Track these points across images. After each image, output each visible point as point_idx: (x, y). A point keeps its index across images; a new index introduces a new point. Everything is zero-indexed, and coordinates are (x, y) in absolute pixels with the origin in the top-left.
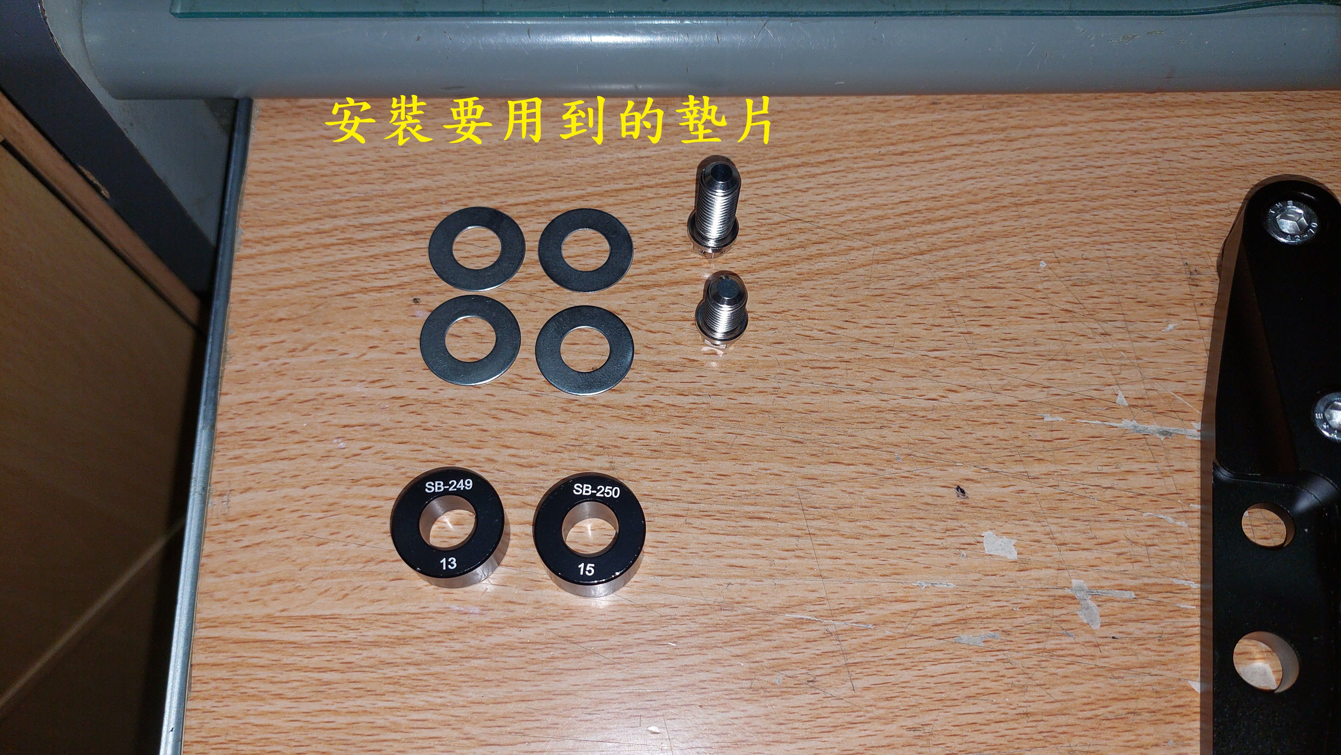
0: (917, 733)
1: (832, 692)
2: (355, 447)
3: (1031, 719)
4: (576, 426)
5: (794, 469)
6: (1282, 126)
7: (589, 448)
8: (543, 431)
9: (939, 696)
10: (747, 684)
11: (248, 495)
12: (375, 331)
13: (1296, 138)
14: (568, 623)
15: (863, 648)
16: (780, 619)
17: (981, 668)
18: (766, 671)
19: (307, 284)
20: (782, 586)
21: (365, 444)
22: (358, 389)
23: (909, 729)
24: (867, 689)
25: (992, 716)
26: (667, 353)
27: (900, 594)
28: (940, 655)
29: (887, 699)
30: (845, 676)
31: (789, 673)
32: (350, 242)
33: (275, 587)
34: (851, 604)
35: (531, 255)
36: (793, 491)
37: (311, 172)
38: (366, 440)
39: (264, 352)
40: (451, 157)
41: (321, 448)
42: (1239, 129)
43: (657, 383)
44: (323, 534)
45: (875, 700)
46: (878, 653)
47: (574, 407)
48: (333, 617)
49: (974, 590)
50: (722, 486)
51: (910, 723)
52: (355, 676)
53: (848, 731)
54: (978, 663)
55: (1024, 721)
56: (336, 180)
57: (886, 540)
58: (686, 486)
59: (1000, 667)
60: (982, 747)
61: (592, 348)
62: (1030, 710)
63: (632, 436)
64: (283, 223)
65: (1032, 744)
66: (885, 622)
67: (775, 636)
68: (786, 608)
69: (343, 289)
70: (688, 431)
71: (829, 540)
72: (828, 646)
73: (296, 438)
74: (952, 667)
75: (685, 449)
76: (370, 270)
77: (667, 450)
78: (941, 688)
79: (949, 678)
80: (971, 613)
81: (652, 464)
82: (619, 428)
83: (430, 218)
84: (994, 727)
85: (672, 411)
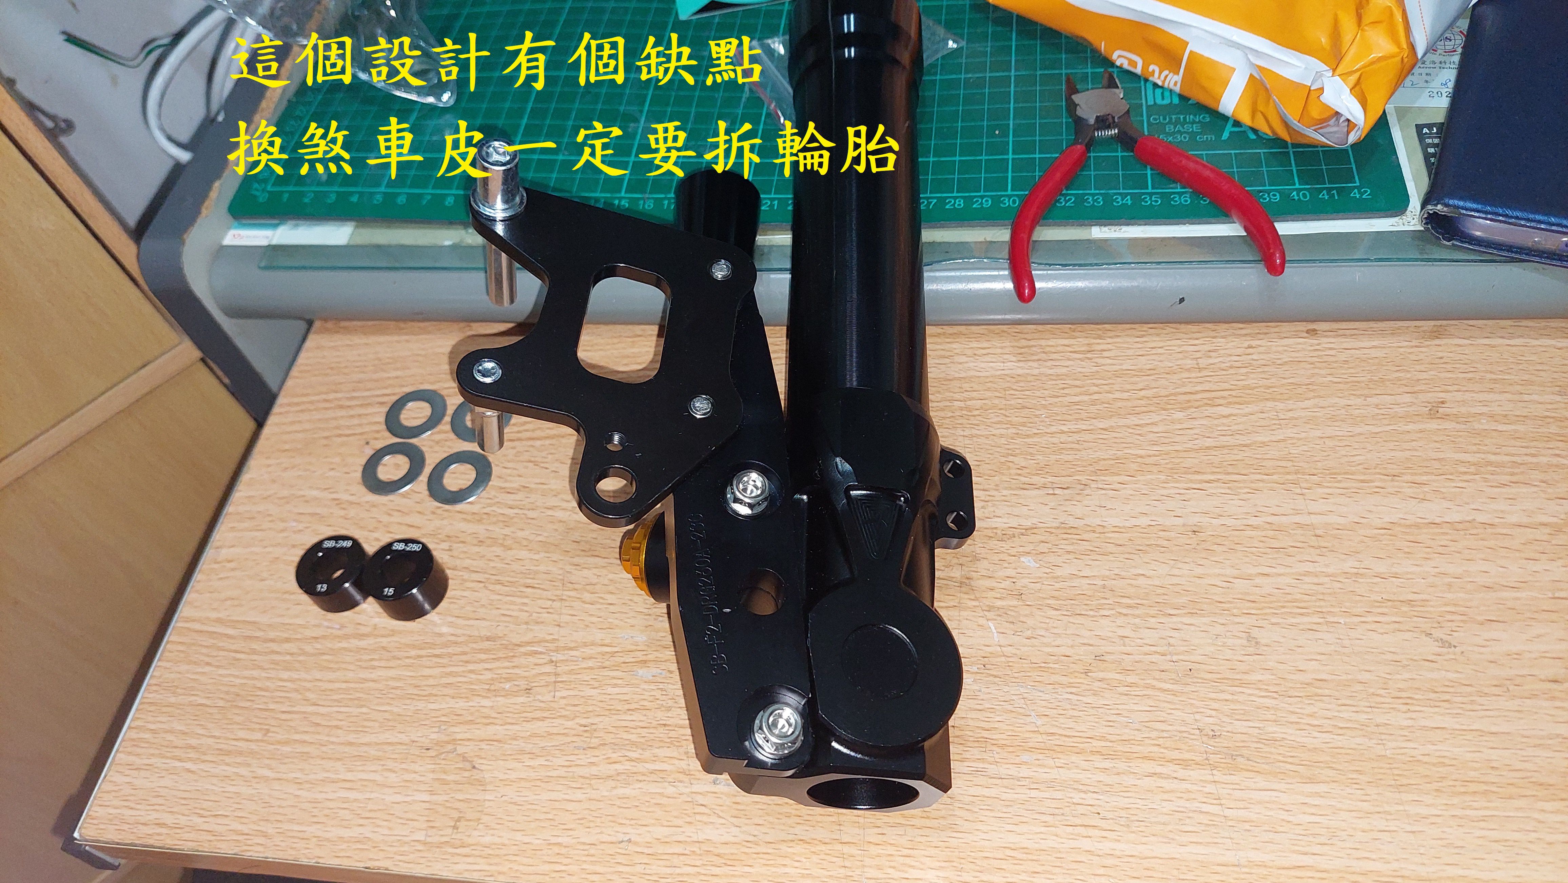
0: (586, 728)
1: (540, 697)
2: (301, 526)
3: (667, 728)
4: (437, 523)
5: (567, 558)
6: (1007, 351)
7: (440, 536)
8: (415, 524)
9: (609, 707)
10: (487, 687)
11: (232, 549)
12: (337, 460)
13: (1014, 359)
14: (389, 639)
15: (570, 672)
16: (522, 650)
17: (645, 693)
18: (503, 680)
19: (307, 431)
20: (531, 630)
21: (308, 525)
22: (315, 493)
23: (581, 726)
24: (564, 698)
25: (641, 724)
26: (511, 481)
27: (607, 642)
28: (620, 682)
29: (575, 705)
30: (550, 688)
31: (516, 683)
32: (341, 407)
33: (229, 603)
34: (573, 645)
35: (447, 419)
36: (561, 572)
37: (333, 365)
38: (310, 523)
39: (269, 469)
40: (420, 358)
41: (282, 525)
42: (969, 352)
43: (497, 500)
44: (265, 575)
45: (566, 705)
46: (579, 676)
47: (439, 511)
48: (254, 623)
49: (659, 643)
50: (516, 566)
51: (583, 722)
52: (255, 657)
53: (541, 723)
54: (644, 689)
55: (661, 730)
56: (346, 371)
57: (611, 608)
58: (492, 564)
59: (658, 694)
60: (627, 742)
61: (463, 476)
62: (668, 723)
63: (469, 532)
64: (307, 395)
65: (662, 744)
66: (591, 658)
67: (515, 659)
68: (528, 643)
69: (326, 434)
70: (507, 531)
71: (573, 604)
72: (548, 669)
73: (270, 519)
74: (625, 690)
75: (500, 541)
76: (347, 424)
77: (489, 541)
78: (612, 702)
79: (619, 697)
80: (651, 657)
81: (476, 549)
82: (463, 526)
83: (394, 394)
84: (639, 730)
85: (501, 518)
